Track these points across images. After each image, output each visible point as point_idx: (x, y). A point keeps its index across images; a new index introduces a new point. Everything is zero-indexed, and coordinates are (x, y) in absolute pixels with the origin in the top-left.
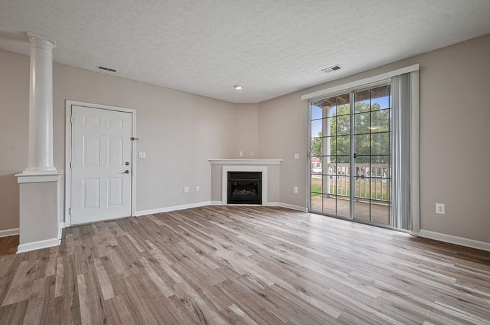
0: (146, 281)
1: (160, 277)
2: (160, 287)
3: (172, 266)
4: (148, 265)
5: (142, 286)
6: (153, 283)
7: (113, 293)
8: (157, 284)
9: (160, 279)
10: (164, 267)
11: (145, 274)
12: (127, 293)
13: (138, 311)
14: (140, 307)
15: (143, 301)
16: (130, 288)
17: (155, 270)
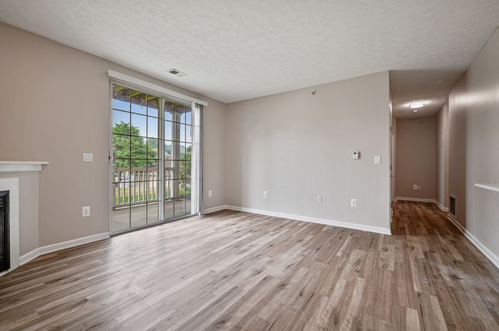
0: (368, 301)
1: (352, 294)
2: (362, 288)
3: (329, 295)
4: (349, 316)
5: (375, 299)
6: (364, 294)
7: (408, 312)
8: (361, 291)
9: (355, 293)
10: (337, 300)
11: (362, 308)
12: (393, 302)
13: (391, 285)
14: (388, 286)
15: (384, 288)
16: (388, 304)
17: (348, 304)
